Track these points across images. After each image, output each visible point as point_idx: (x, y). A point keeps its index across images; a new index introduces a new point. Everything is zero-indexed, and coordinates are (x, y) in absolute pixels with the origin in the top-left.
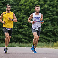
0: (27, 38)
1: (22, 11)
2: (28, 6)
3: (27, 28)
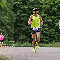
0: (48, 38)
1: (43, 10)
2: (48, 5)
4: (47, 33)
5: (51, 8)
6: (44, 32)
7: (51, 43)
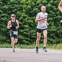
0: (28, 39)
1: (24, 10)
2: (30, 5)
3: (28, 28)
4: (27, 34)
5: (32, 8)
6: (24, 33)
7: (32, 44)
